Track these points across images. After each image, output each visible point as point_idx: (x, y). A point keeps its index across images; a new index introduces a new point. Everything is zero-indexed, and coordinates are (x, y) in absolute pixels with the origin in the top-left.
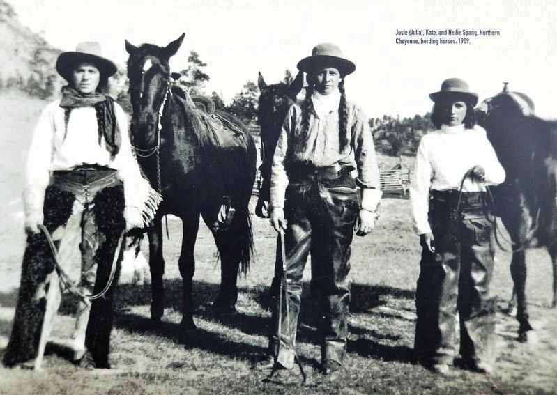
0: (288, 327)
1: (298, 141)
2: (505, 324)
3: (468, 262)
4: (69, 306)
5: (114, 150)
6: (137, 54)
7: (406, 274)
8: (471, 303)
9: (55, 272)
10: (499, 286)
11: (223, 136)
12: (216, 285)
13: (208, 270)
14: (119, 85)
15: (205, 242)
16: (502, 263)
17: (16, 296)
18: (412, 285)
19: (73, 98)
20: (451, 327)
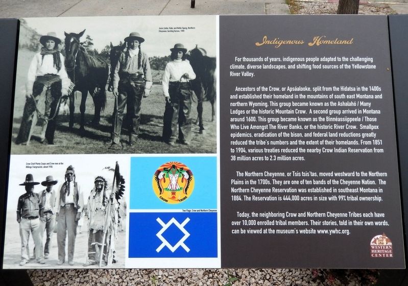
0: (118, 130)
1: (123, 65)
2: (194, 128)
3: (182, 106)
4: (40, 123)
5: (59, 69)
6: (68, 36)
7: (160, 110)
8: (183, 121)
9: (36, 111)
10: (193, 114)
11: (97, 64)
12: (93, 115)
13: (90, 110)
14: (62, 47)
15: (90, 100)
16: (194, 106)
17: (21, 120)
18: (162, 115)
19: (45, 51)
20: (175, 129)
